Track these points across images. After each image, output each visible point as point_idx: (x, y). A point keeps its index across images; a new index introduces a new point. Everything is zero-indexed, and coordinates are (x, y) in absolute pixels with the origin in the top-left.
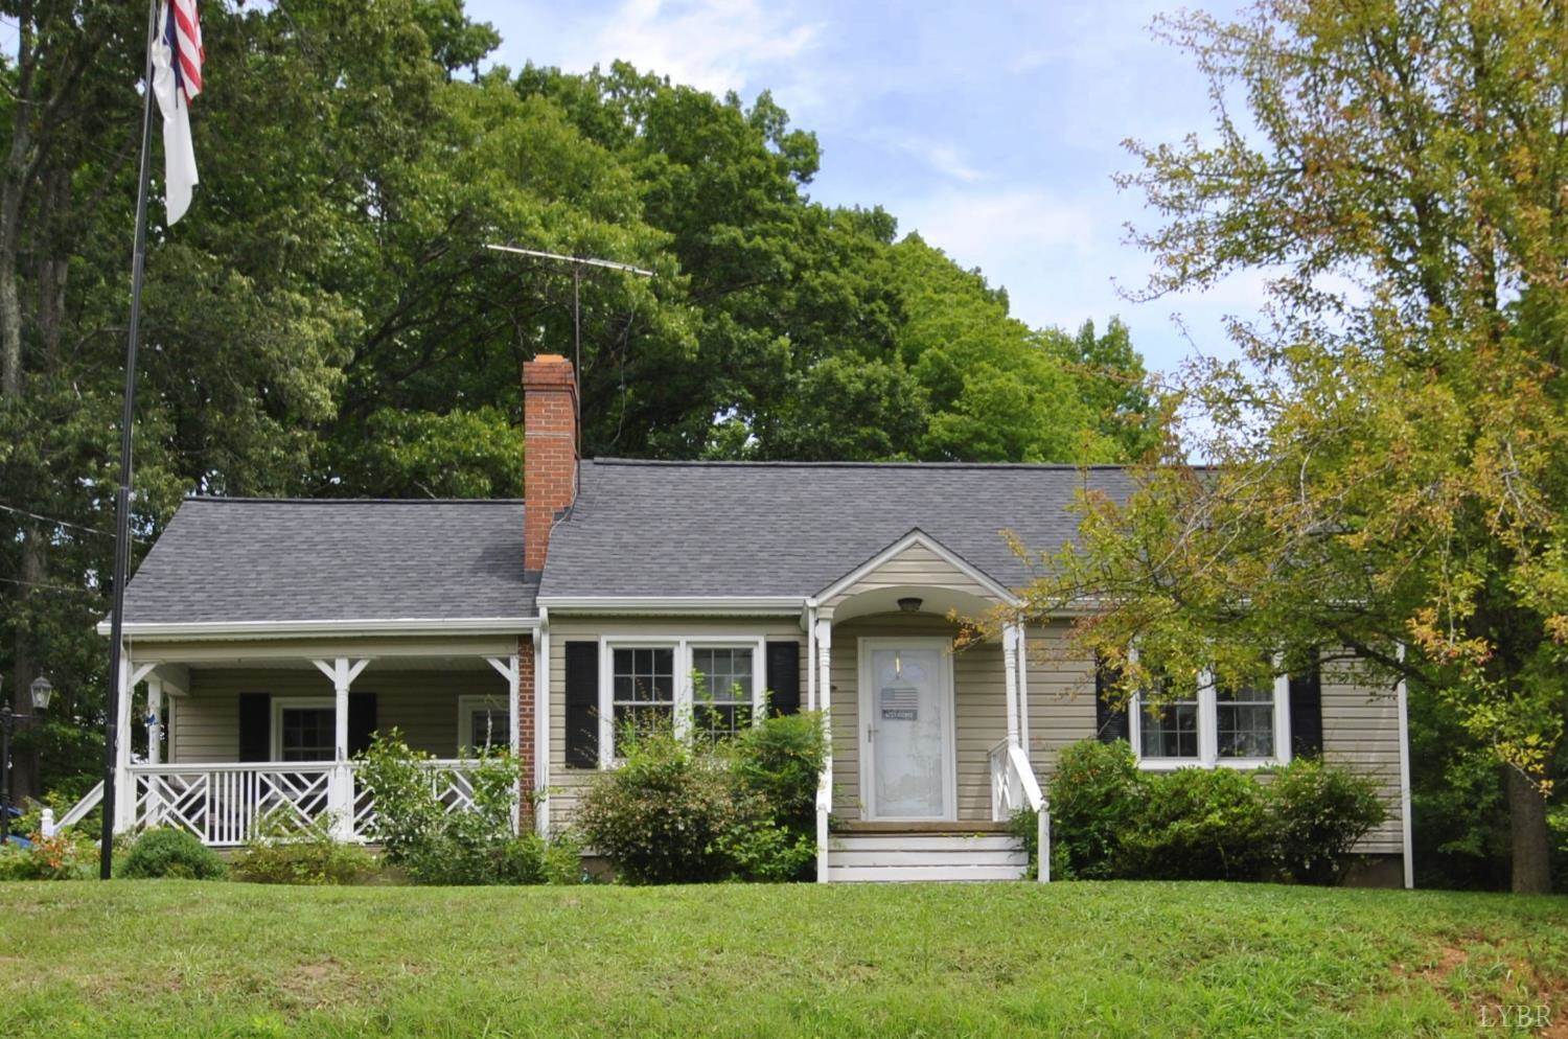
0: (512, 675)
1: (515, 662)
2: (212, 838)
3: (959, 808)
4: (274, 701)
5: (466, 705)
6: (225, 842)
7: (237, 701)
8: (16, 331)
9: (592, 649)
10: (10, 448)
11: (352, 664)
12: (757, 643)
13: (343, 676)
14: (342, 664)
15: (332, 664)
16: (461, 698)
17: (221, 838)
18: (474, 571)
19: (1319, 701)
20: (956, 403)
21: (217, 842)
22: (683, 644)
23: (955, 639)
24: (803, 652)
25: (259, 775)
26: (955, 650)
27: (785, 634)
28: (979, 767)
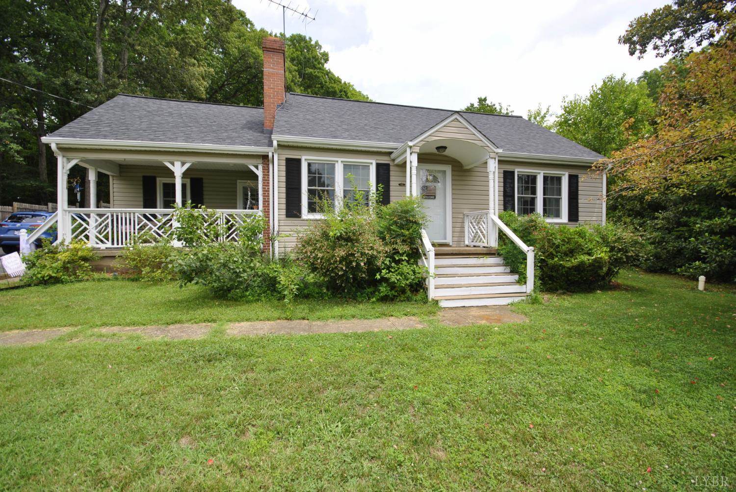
0: (259, 173)
1: (260, 167)
2: (113, 244)
3: (453, 237)
4: (158, 179)
5: (240, 184)
6: (120, 246)
7: (141, 179)
8: (102, 63)
9: (299, 161)
10: (96, 96)
11: (183, 164)
12: (372, 163)
13: (178, 169)
14: (178, 164)
15: (173, 164)
16: (238, 181)
17: (118, 244)
18: (242, 128)
19: (578, 197)
21: (115, 246)
22: (340, 162)
23: (453, 166)
24: (392, 168)
25: (136, 214)
26: (453, 170)
27: (384, 160)
28: (460, 220)
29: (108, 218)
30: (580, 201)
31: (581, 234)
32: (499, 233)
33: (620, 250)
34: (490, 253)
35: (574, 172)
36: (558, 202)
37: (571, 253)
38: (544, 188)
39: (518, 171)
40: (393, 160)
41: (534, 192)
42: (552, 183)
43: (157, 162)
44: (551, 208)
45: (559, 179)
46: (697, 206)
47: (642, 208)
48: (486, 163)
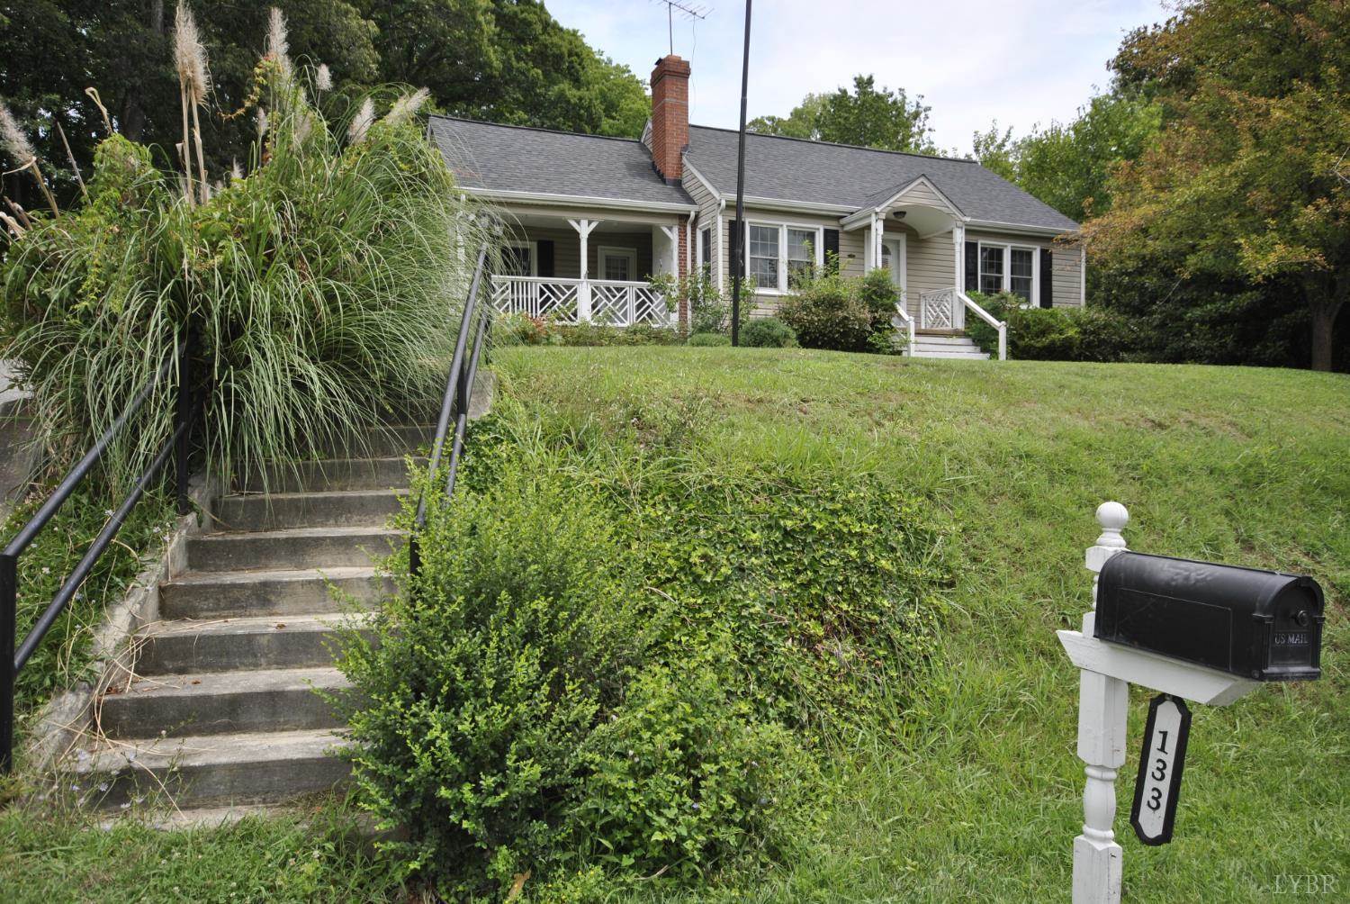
0: (674, 236)
1: (676, 229)
5: (602, 252)
11: (590, 223)
12: (819, 228)
13: (584, 230)
14: (584, 223)
15: (578, 223)
16: (599, 247)
18: (632, 176)
19: (1051, 278)
20: (614, 114)
22: (784, 227)
23: (908, 235)
24: (840, 235)
25: (539, 285)
26: (907, 241)
27: (832, 226)
28: (915, 302)
29: (507, 288)
30: (1054, 283)
31: (1053, 315)
32: (966, 314)
33: (1093, 333)
34: (956, 334)
35: (1045, 246)
36: (1028, 283)
37: (1043, 333)
38: (1012, 266)
39: (981, 242)
40: (843, 226)
41: (999, 269)
42: (1021, 258)
43: (559, 219)
44: (1021, 287)
45: (1029, 255)
46: (1195, 293)
47: (1142, 302)
48: (951, 232)
